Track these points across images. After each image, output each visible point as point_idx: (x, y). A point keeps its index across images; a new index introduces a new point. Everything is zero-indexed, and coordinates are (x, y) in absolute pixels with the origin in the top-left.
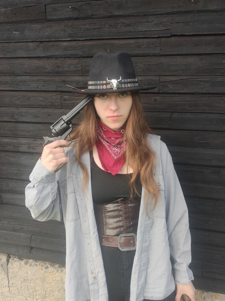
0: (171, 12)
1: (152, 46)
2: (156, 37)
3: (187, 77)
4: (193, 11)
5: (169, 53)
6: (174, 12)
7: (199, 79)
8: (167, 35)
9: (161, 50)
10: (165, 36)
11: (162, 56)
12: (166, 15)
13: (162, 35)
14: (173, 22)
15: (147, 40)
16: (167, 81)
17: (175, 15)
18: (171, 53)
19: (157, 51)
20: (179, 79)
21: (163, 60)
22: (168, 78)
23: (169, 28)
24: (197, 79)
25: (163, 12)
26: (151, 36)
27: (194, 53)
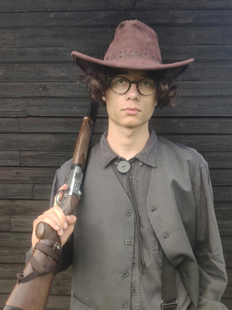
0: (26, 96)
1: (11, 125)
2: (14, 117)
3: (45, 153)
4: (45, 96)
5: (27, 131)
6: (29, 96)
7: (55, 155)
8: (24, 116)
9: (19, 128)
10: (22, 116)
11: (21, 133)
12: (22, 99)
13: (19, 116)
14: (28, 105)
15: (7, 119)
16: (27, 155)
17: (29, 99)
18: (29, 132)
19: (16, 129)
20: (37, 154)
21: (23, 137)
22: (28, 153)
23: (25, 110)
24: (53, 154)
25: (19, 96)
26: (10, 116)
27: (48, 132)
